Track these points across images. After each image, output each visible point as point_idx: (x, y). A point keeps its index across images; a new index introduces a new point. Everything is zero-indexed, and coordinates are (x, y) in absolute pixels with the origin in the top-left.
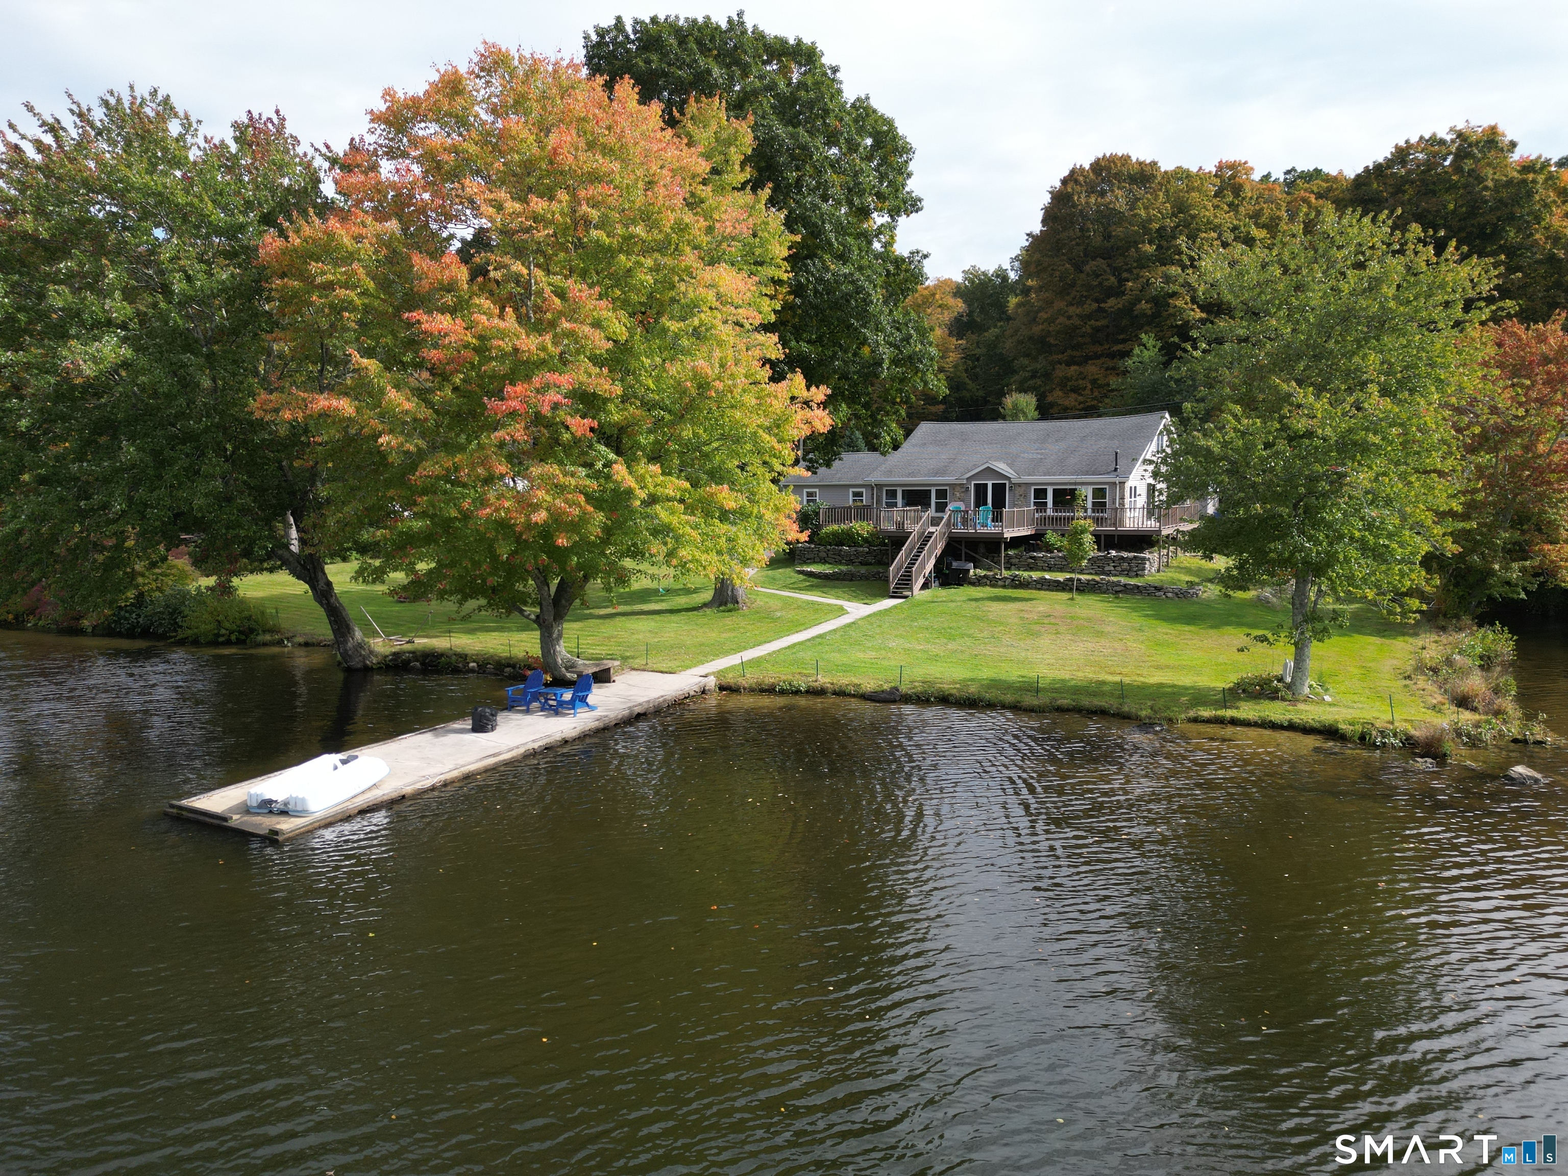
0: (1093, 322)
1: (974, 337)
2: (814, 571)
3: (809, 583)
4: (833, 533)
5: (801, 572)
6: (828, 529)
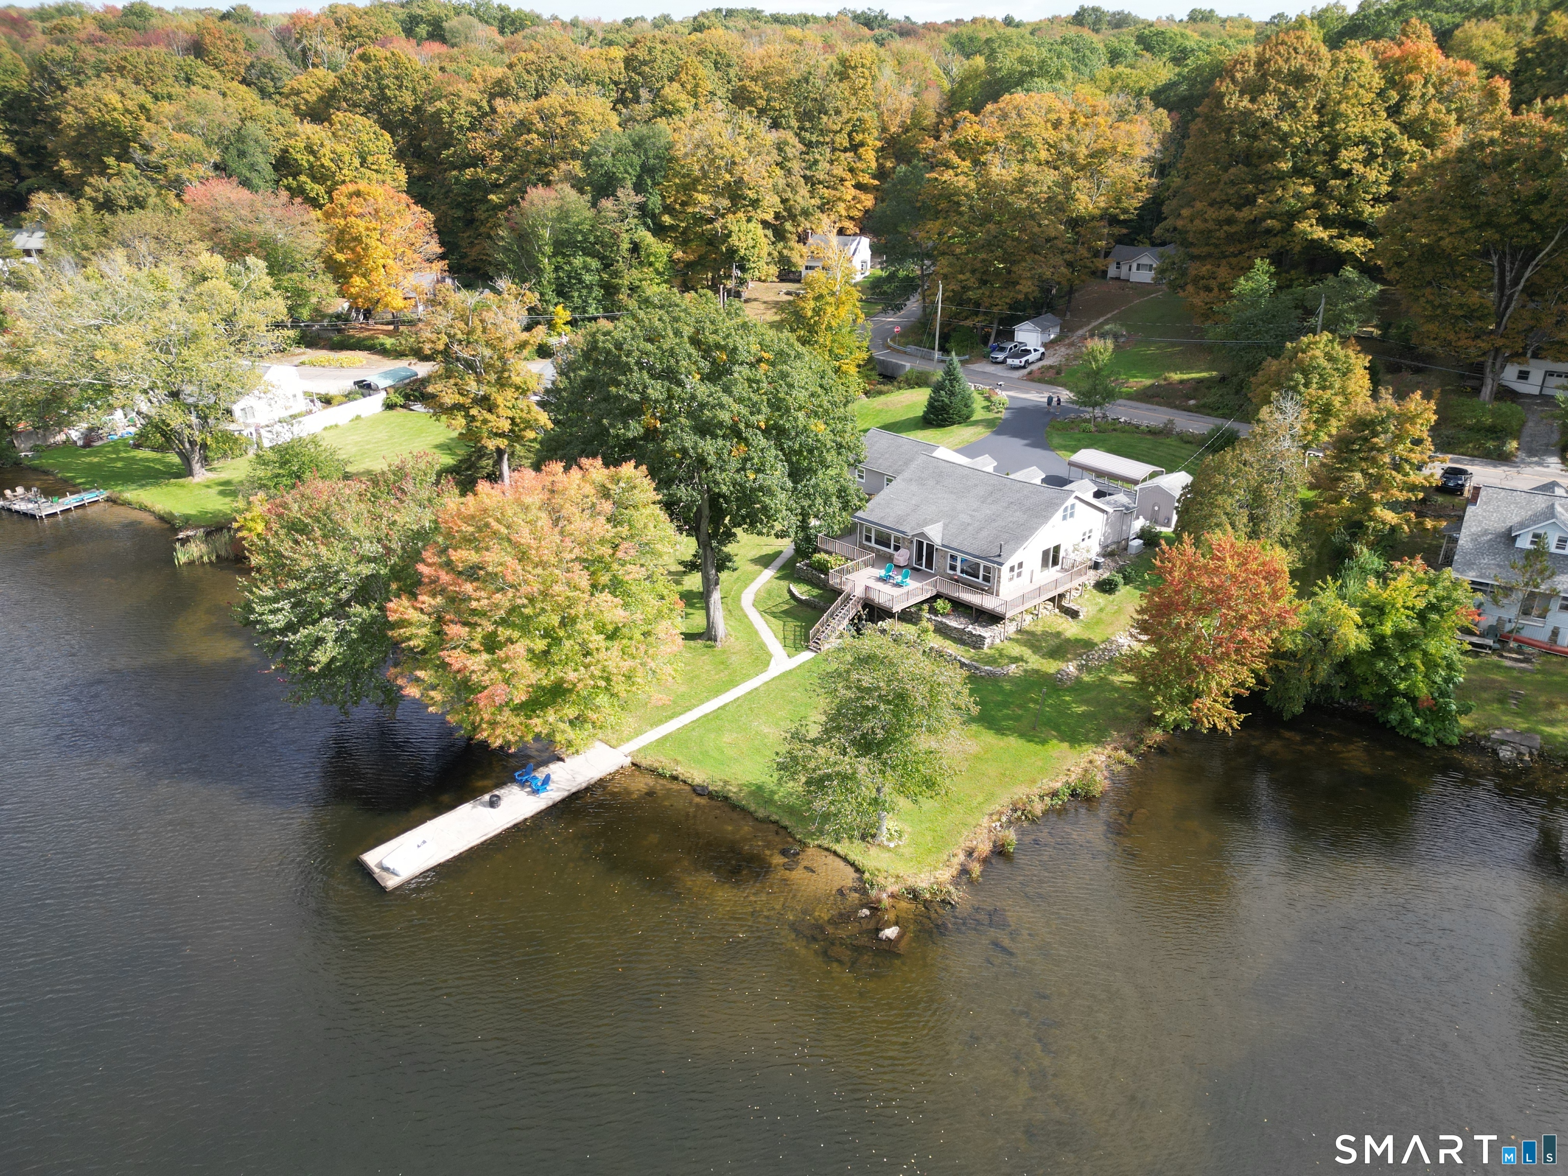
2: (796, 593)
3: (786, 607)
4: (818, 561)
5: (790, 591)
6: (817, 556)
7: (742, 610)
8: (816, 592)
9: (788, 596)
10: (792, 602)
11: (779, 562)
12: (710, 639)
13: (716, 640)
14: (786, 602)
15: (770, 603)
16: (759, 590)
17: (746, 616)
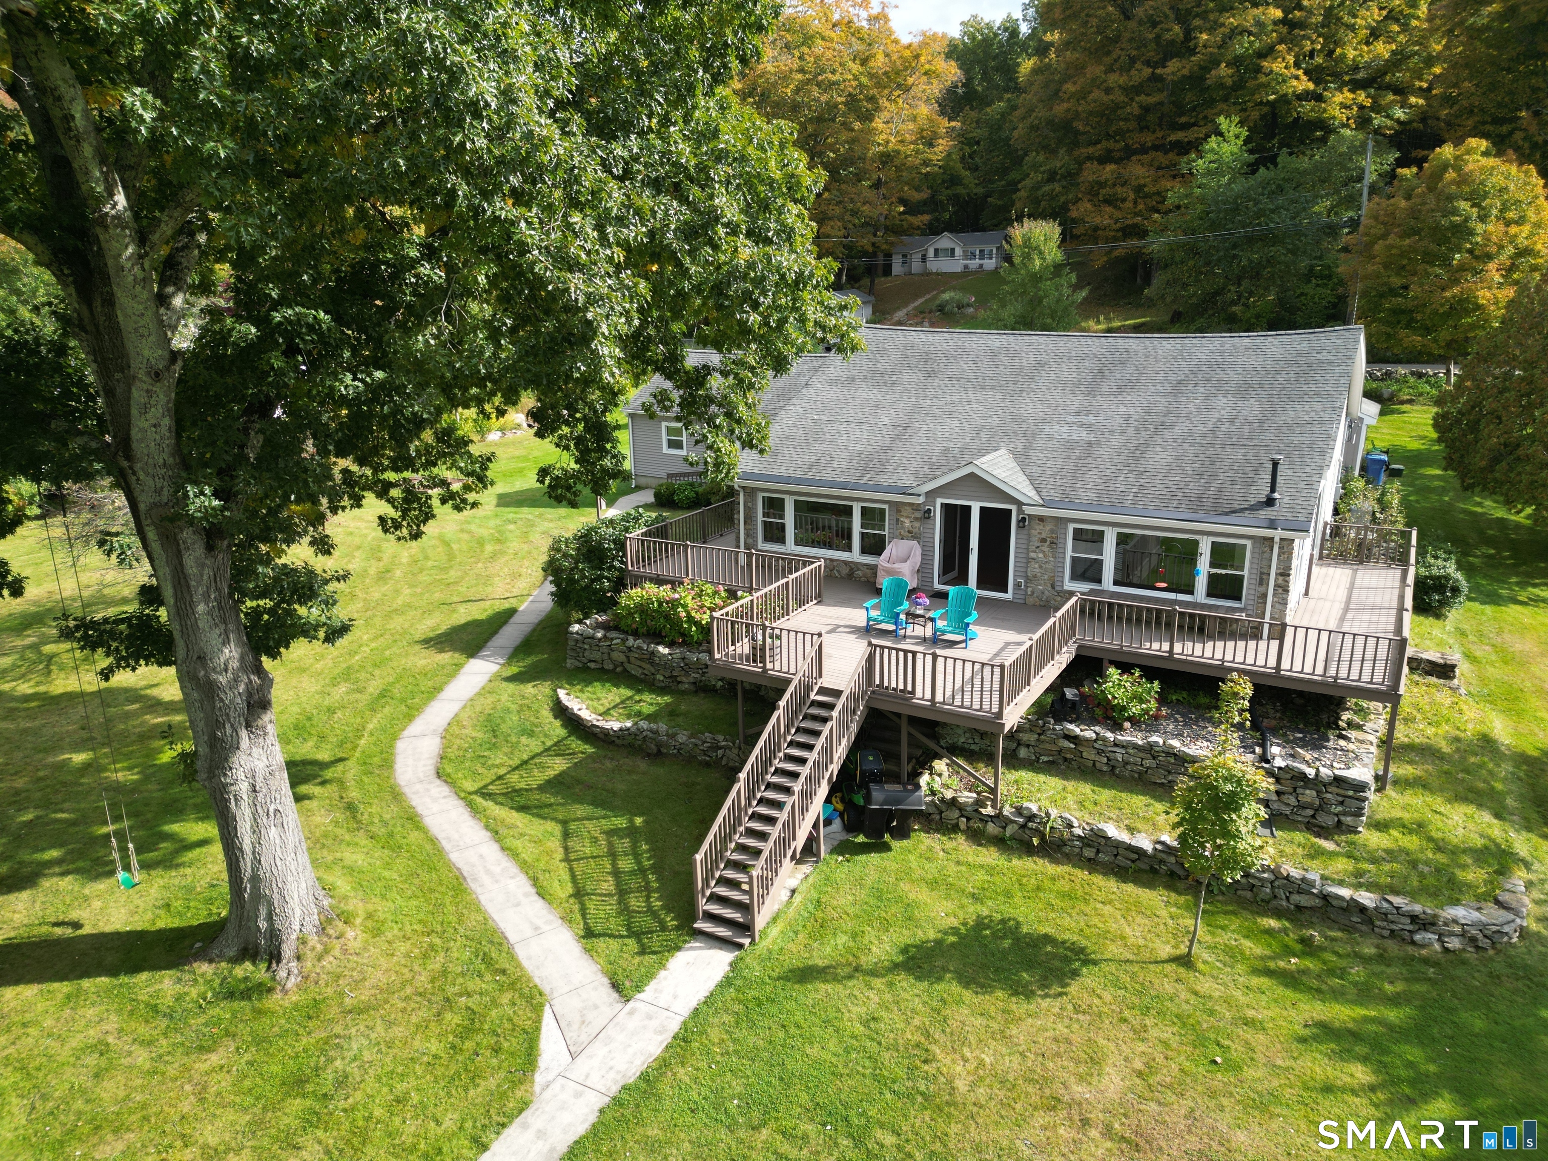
0: (1142, 98)
1: (974, 114)
2: (586, 715)
3: (559, 765)
4: (643, 608)
5: (561, 711)
6: (633, 596)
7: (397, 795)
8: (649, 702)
9: (557, 729)
10: (577, 745)
11: (510, 635)
12: (249, 953)
13: (275, 956)
14: (557, 749)
15: (501, 759)
16: (456, 720)
17: (413, 819)
